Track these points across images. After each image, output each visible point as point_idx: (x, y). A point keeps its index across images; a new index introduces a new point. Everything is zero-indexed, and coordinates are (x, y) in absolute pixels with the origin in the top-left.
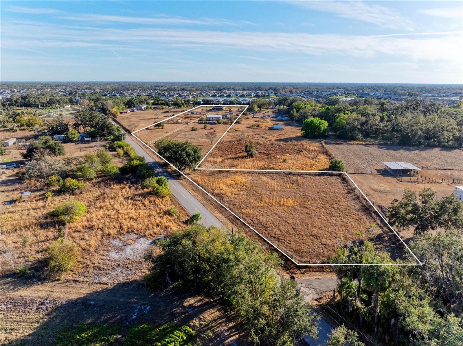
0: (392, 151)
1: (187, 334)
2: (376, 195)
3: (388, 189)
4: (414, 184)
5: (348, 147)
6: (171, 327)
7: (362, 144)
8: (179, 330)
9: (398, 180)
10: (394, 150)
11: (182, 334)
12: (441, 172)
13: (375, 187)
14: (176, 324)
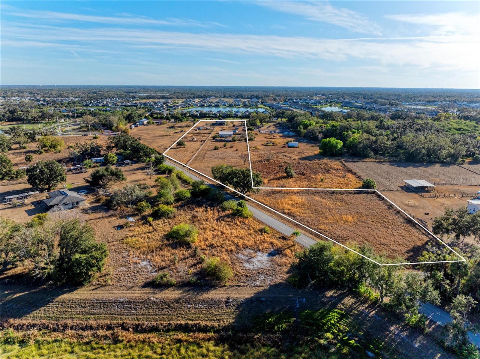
0: (403, 168)
1: (339, 313)
2: (410, 210)
3: (416, 204)
4: (434, 199)
5: (365, 164)
6: (326, 310)
7: (375, 162)
8: (332, 312)
9: (421, 196)
10: (404, 167)
11: (336, 314)
12: (450, 187)
13: (407, 202)
14: (328, 309)
